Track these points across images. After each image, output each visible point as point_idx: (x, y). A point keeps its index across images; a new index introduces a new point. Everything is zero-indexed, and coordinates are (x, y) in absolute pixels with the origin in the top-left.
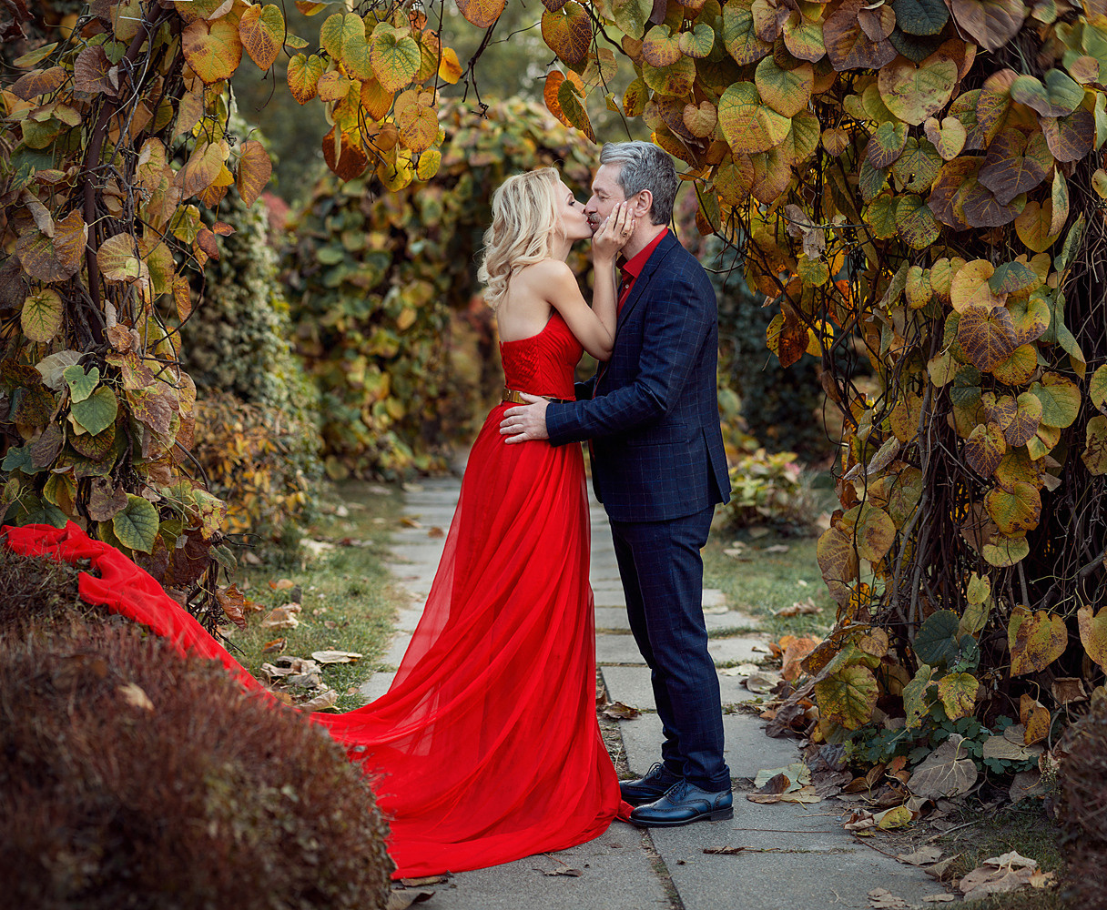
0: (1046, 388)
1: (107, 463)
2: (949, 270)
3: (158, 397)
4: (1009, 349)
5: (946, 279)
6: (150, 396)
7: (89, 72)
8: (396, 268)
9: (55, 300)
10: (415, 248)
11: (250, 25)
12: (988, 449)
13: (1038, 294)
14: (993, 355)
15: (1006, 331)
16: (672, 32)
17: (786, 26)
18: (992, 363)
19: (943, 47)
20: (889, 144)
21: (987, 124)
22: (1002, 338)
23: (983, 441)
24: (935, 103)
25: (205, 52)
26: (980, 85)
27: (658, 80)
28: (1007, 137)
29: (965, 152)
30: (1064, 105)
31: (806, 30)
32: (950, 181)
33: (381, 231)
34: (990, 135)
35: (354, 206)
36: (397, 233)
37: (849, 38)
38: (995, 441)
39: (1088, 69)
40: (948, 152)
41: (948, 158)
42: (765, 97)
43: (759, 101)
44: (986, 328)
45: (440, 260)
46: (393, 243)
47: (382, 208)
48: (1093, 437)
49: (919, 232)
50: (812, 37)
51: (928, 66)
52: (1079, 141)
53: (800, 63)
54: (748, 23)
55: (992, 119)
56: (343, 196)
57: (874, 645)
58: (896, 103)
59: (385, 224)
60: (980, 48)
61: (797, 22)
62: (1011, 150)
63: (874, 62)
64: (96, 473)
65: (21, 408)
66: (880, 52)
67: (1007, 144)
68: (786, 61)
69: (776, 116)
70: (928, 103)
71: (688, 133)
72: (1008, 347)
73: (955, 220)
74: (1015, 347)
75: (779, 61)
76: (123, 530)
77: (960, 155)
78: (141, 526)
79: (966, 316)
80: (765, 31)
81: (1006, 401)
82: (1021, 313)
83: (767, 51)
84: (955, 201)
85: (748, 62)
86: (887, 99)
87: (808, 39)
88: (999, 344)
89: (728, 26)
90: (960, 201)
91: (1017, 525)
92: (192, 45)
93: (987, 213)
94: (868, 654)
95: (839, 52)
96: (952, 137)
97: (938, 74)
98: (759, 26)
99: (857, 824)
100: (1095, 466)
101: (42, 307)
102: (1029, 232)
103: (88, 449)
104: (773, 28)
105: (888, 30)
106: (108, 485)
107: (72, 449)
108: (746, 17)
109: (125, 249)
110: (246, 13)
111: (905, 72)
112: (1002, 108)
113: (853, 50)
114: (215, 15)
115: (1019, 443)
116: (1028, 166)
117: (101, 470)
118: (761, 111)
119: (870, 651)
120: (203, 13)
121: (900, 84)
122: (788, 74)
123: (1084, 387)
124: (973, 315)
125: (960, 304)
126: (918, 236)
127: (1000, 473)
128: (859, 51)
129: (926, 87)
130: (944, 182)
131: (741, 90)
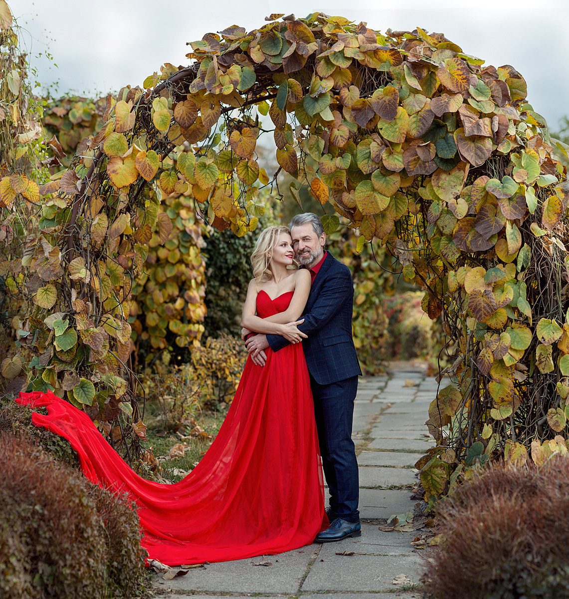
0: (514, 330)
1: (74, 364)
2: (465, 272)
3: (98, 333)
4: (493, 311)
5: (463, 277)
6: (93, 333)
7: (68, 183)
8: (356, 275)
9: (54, 289)
10: (364, 265)
11: (140, 160)
12: (486, 361)
13: (509, 283)
14: (485, 314)
15: (491, 302)
16: (333, 157)
17: (384, 155)
18: (484, 318)
19: (459, 164)
20: (436, 212)
21: (476, 202)
22: (489, 305)
23: (484, 357)
24: (457, 191)
25: (117, 173)
26: (472, 183)
27: (329, 181)
28: (487, 208)
29: (468, 215)
30: (508, 192)
31: (395, 156)
32: (463, 229)
33: (349, 257)
34: (478, 207)
35: (335, 245)
36: (356, 257)
37: (415, 160)
38: (489, 357)
39: (522, 175)
40: (459, 215)
41: (459, 218)
42: (376, 187)
43: (374, 190)
44: (482, 301)
45: (377, 271)
46: (354, 262)
47: (349, 246)
48: (541, 354)
49: (450, 254)
50: (398, 160)
51: (453, 173)
52: (520, 210)
53: (393, 173)
54: (369, 154)
55: (478, 200)
56: (330, 240)
57: (447, 457)
58: (440, 191)
59: (350, 254)
60: (471, 166)
61: (391, 153)
62: (490, 214)
63: (427, 172)
64: (69, 369)
65: (38, 339)
66: (429, 166)
67: (487, 212)
68: (386, 172)
69: (382, 196)
70: (454, 191)
71: (345, 206)
72: (492, 310)
73: (467, 247)
74: (495, 310)
75: (382, 172)
76: (78, 395)
77: (466, 216)
78: (87, 393)
79: (471, 295)
80: (375, 157)
81: (495, 336)
82: (500, 293)
83: (377, 167)
84: (467, 238)
85: (368, 173)
86: (435, 189)
87: (396, 161)
88: (487, 308)
89: (359, 155)
90: (470, 239)
91: (503, 399)
92: (112, 170)
93: (480, 244)
94: (444, 462)
95: (410, 167)
96: (462, 208)
97: (458, 178)
98: (373, 155)
99: (417, 542)
100: (543, 369)
101: (48, 292)
102: (502, 253)
103: (65, 358)
104: (378, 156)
105: (433, 156)
106: (74, 374)
107: (57, 357)
108: (368, 151)
109: (81, 264)
110: (139, 154)
111: (443, 176)
112: (483, 194)
113: (418, 166)
114: (125, 155)
115: (499, 357)
116: (497, 222)
117: (71, 367)
118: (375, 194)
119: (445, 460)
120: (120, 154)
121: (441, 182)
122: (388, 178)
123: (533, 329)
124: (475, 294)
125: (468, 289)
126: (450, 256)
127: (493, 373)
128: (420, 166)
129: (453, 184)
130: (460, 229)
131: (366, 184)
